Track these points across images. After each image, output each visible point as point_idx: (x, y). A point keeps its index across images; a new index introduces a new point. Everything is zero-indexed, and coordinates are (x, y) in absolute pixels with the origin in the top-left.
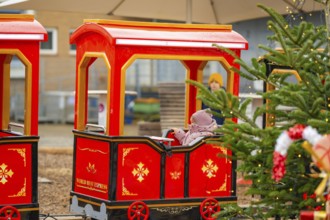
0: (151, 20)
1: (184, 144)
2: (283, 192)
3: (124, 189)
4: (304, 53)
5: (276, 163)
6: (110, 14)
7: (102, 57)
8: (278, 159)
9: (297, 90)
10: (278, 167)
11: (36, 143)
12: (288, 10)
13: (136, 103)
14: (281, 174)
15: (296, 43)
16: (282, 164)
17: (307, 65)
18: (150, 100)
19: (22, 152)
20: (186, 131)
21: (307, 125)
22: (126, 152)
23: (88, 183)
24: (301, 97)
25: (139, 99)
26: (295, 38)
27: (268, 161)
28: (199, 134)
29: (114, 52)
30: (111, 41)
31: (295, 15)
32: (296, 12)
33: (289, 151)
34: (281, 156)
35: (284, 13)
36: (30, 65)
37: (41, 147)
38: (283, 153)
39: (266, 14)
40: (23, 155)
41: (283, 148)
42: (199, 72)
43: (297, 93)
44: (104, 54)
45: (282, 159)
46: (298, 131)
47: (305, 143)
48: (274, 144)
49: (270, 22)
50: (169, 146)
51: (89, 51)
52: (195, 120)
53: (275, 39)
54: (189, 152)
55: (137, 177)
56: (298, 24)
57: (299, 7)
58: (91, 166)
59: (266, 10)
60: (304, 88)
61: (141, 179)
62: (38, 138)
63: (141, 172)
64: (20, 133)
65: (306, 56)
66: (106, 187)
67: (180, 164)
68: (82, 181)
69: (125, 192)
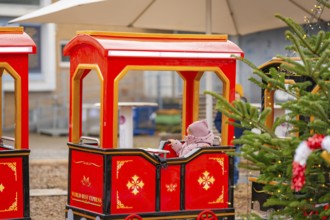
0: (171, 32)
1: (180, 156)
2: (304, 202)
3: (119, 202)
4: (322, 62)
5: (295, 173)
6: (130, 26)
7: (95, 69)
8: (297, 169)
9: (316, 100)
10: (297, 177)
11: (27, 156)
12: (305, 19)
13: (158, 114)
14: (300, 184)
15: (315, 53)
16: (302, 174)
17: (325, 74)
18: (172, 111)
19: (13, 167)
20: (183, 143)
21: (326, 135)
22: (120, 165)
23: (83, 196)
24: (320, 107)
25: (161, 110)
26: (313, 48)
27: (288, 171)
28: (195, 145)
29: (106, 64)
30: (103, 53)
31: (313, 24)
32: (315, 21)
33: (308, 161)
34: (300, 166)
35: (302, 23)
36: (19, 78)
37: (32, 160)
38: (303, 163)
39: (284, 24)
40: (14, 169)
41: (303, 158)
42: (196, 82)
43: (316, 103)
44: (96, 66)
45: (301, 169)
46: (317, 140)
47: (324, 153)
48: (293, 154)
49: (288, 32)
50: (165, 158)
51: (82, 63)
52: (191, 132)
53: (293, 48)
54: (185, 164)
55: (131, 190)
56: (316, 34)
57: (318, 16)
58: (86, 179)
59: (284, 20)
60: (323, 98)
61: (135, 192)
62: (29, 151)
63: (136, 185)
64: (11, 147)
65: (324, 66)
66: (100, 200)
67: (175, 176)
68: (77, 195)
69: (120, 205)
